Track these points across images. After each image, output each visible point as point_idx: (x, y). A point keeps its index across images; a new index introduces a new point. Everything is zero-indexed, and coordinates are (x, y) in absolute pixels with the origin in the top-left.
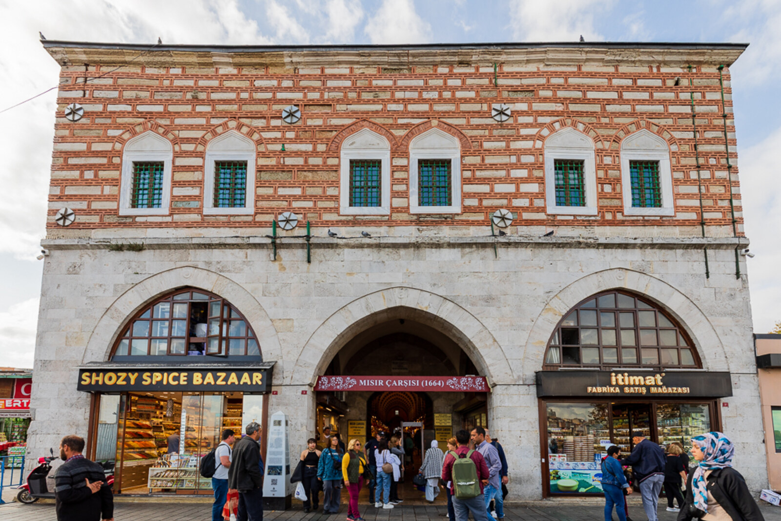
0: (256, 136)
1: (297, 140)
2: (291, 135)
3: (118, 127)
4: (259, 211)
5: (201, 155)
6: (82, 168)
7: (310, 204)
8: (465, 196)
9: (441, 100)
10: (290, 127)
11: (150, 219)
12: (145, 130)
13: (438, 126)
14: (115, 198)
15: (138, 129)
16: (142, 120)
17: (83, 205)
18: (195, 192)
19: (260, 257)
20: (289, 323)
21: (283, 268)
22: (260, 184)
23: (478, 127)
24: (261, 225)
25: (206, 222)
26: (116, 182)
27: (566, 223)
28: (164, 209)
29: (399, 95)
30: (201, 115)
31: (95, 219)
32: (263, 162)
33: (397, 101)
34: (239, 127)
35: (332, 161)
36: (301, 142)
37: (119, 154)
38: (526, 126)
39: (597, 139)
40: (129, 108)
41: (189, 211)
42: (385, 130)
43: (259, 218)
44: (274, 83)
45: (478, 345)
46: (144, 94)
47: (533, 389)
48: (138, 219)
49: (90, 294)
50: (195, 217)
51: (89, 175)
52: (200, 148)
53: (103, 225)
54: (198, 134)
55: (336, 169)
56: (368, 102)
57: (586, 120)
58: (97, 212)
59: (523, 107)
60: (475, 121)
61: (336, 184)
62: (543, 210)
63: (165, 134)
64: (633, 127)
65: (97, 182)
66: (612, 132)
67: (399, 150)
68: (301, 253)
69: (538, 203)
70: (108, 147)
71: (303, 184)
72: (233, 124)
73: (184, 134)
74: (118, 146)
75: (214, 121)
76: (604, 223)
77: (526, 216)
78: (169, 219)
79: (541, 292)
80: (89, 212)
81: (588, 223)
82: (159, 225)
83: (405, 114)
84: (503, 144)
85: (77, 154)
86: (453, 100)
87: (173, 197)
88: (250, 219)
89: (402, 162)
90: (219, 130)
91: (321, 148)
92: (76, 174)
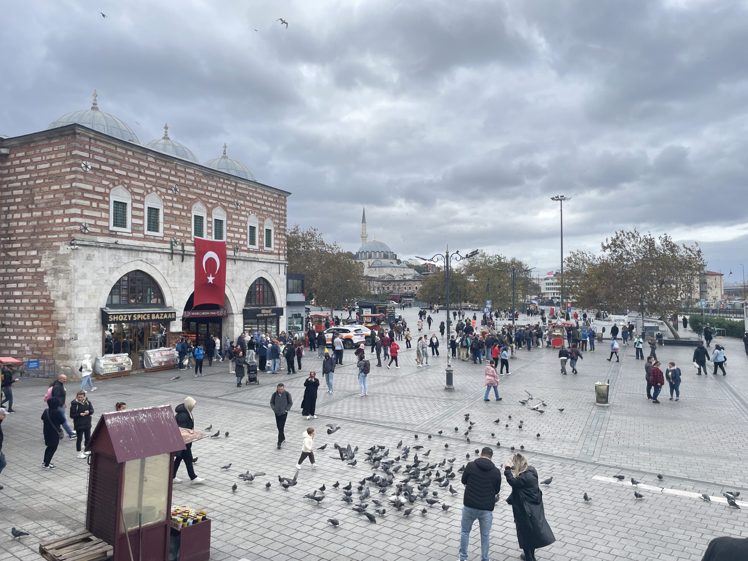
0: (163, 197)
1: (177, 202)
2: (175, 199)
3: (107, 179)
4: (165, 235)
5: (143, 203)
6: (92, 200)
7: (181, 234)
8: (228, 237)
9: (221, 194)
10: (175, 195)
11: (124, 234)
12: (119, 184)
13: (221, 206)
14: (107, 220)
15: (116, 183)
16: (117, 178)
17: (92, 222)
18: (140, 222)
19: (166, 257)
20: (176, 289)
21: (173, 264)
22: (165, 222)
23: (231, 208)
24: (166, 242)
25: (146, 238)
26: (107, 211)
27: (252, 252)
28: (128, 229)
29: (209, 188)
30: (142, 181)
31: (98, 230)
32: (166, 211)
33: (209, 191)
34: (157, 191)
35: (189, 215)
36: (179, 204)
37: (108, 195)
38: (244, 211)
39: (260, 219)
40: (111, 170)
41: (139, 232)
42: (205, 203)
43: (165, 239)
44: (168, 171)
45: (229, 299)
46: (118, 163)
47: (242, 315)
48: (118, 233)
49: (98, 272)
50: (141, 235)
51: (95, 205)
52: (142, 199)
53: (102, 234)
54: (141, 191)
55: (190, 218)
56: (200, 189)
57: (257, 211)
58: (100, 227)
59: (242, 202)
60: (231, 206)
61: (190, 225)
62: (246, 246)
63: (127, 188)
64: (267, 216)
65: (98, 209)
66: (262, 217)
67: (209, 215)
68: (179, 258)
69: (245, 243)
70: (102, 190)
71: (180, 224)
72: (154, 189)
73: (136, 190)
74: (107, 191)
75: (147, 186)
76: (260, 252)
77: (243, 248)
78: (131, 235)
79: (245, 278)
80: (95, 226)
81: (256, 252)
82: (128, 238)
83: (211, 197)
84: (237, 217)
85: (88, 191)
86: (225, 195)
87: (132, 224)
88: (161, 239)
89: (210, 219)
90: (149, 191)
91: (185, 208)
92: (88, 203)
